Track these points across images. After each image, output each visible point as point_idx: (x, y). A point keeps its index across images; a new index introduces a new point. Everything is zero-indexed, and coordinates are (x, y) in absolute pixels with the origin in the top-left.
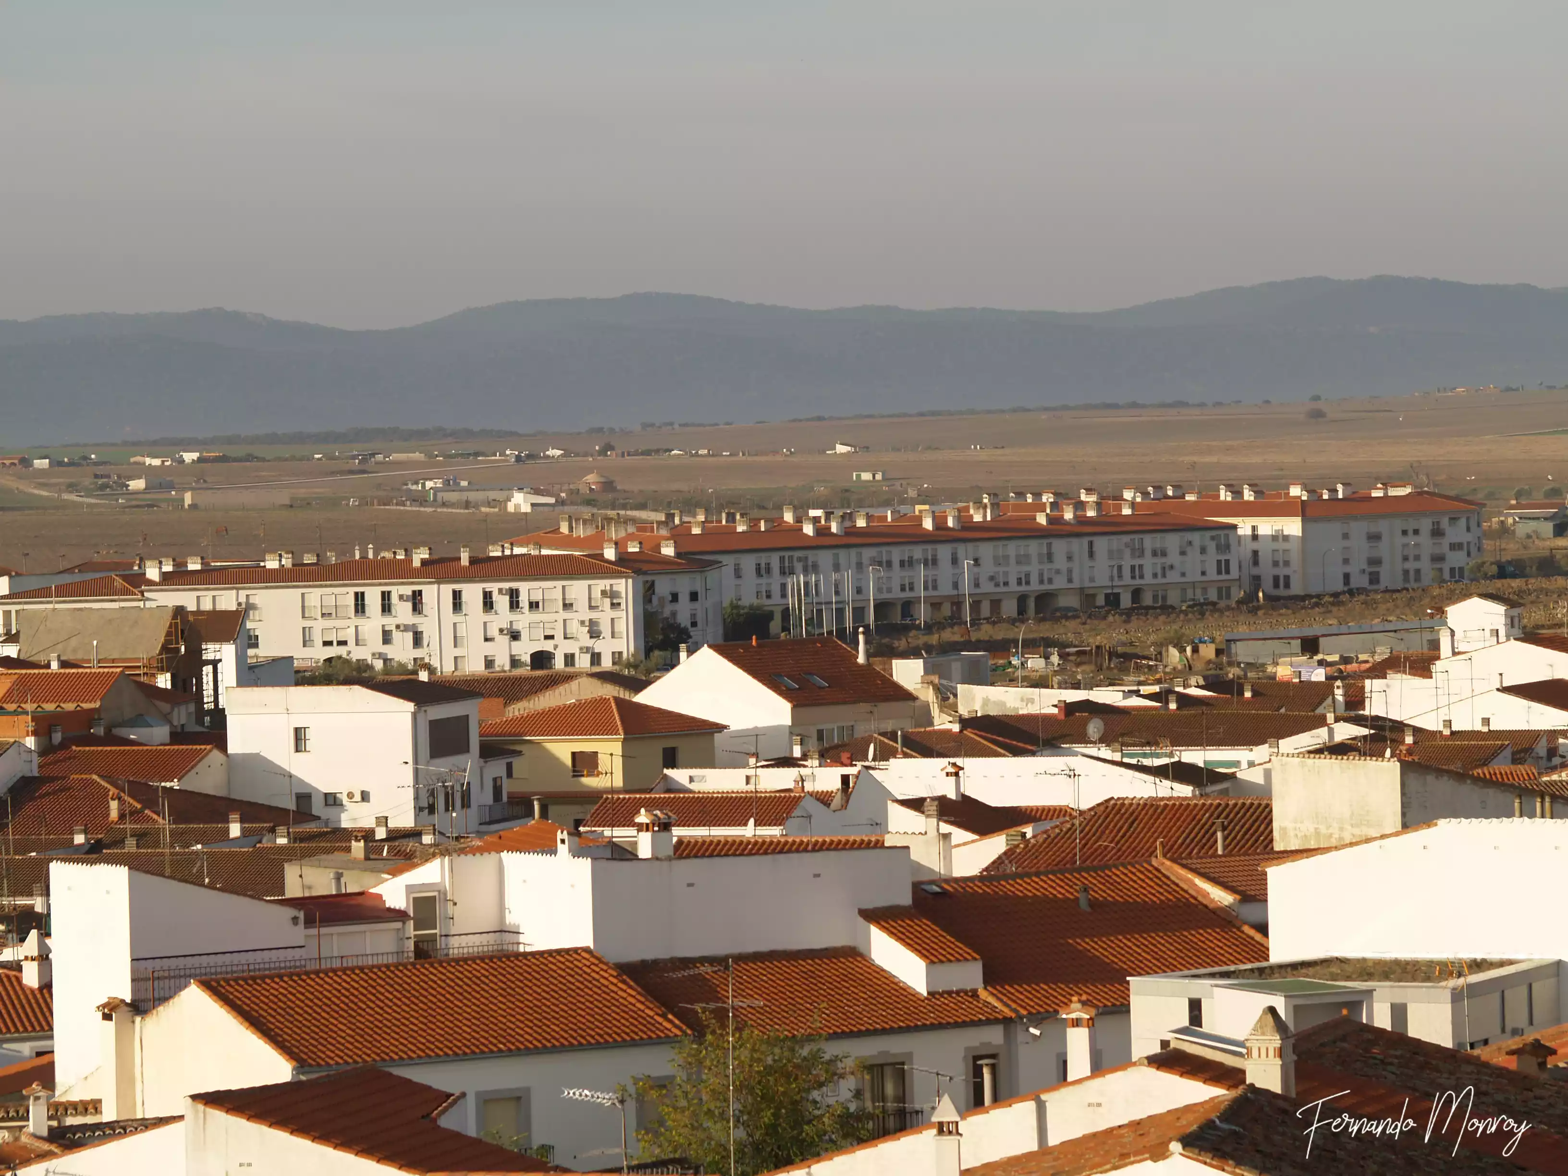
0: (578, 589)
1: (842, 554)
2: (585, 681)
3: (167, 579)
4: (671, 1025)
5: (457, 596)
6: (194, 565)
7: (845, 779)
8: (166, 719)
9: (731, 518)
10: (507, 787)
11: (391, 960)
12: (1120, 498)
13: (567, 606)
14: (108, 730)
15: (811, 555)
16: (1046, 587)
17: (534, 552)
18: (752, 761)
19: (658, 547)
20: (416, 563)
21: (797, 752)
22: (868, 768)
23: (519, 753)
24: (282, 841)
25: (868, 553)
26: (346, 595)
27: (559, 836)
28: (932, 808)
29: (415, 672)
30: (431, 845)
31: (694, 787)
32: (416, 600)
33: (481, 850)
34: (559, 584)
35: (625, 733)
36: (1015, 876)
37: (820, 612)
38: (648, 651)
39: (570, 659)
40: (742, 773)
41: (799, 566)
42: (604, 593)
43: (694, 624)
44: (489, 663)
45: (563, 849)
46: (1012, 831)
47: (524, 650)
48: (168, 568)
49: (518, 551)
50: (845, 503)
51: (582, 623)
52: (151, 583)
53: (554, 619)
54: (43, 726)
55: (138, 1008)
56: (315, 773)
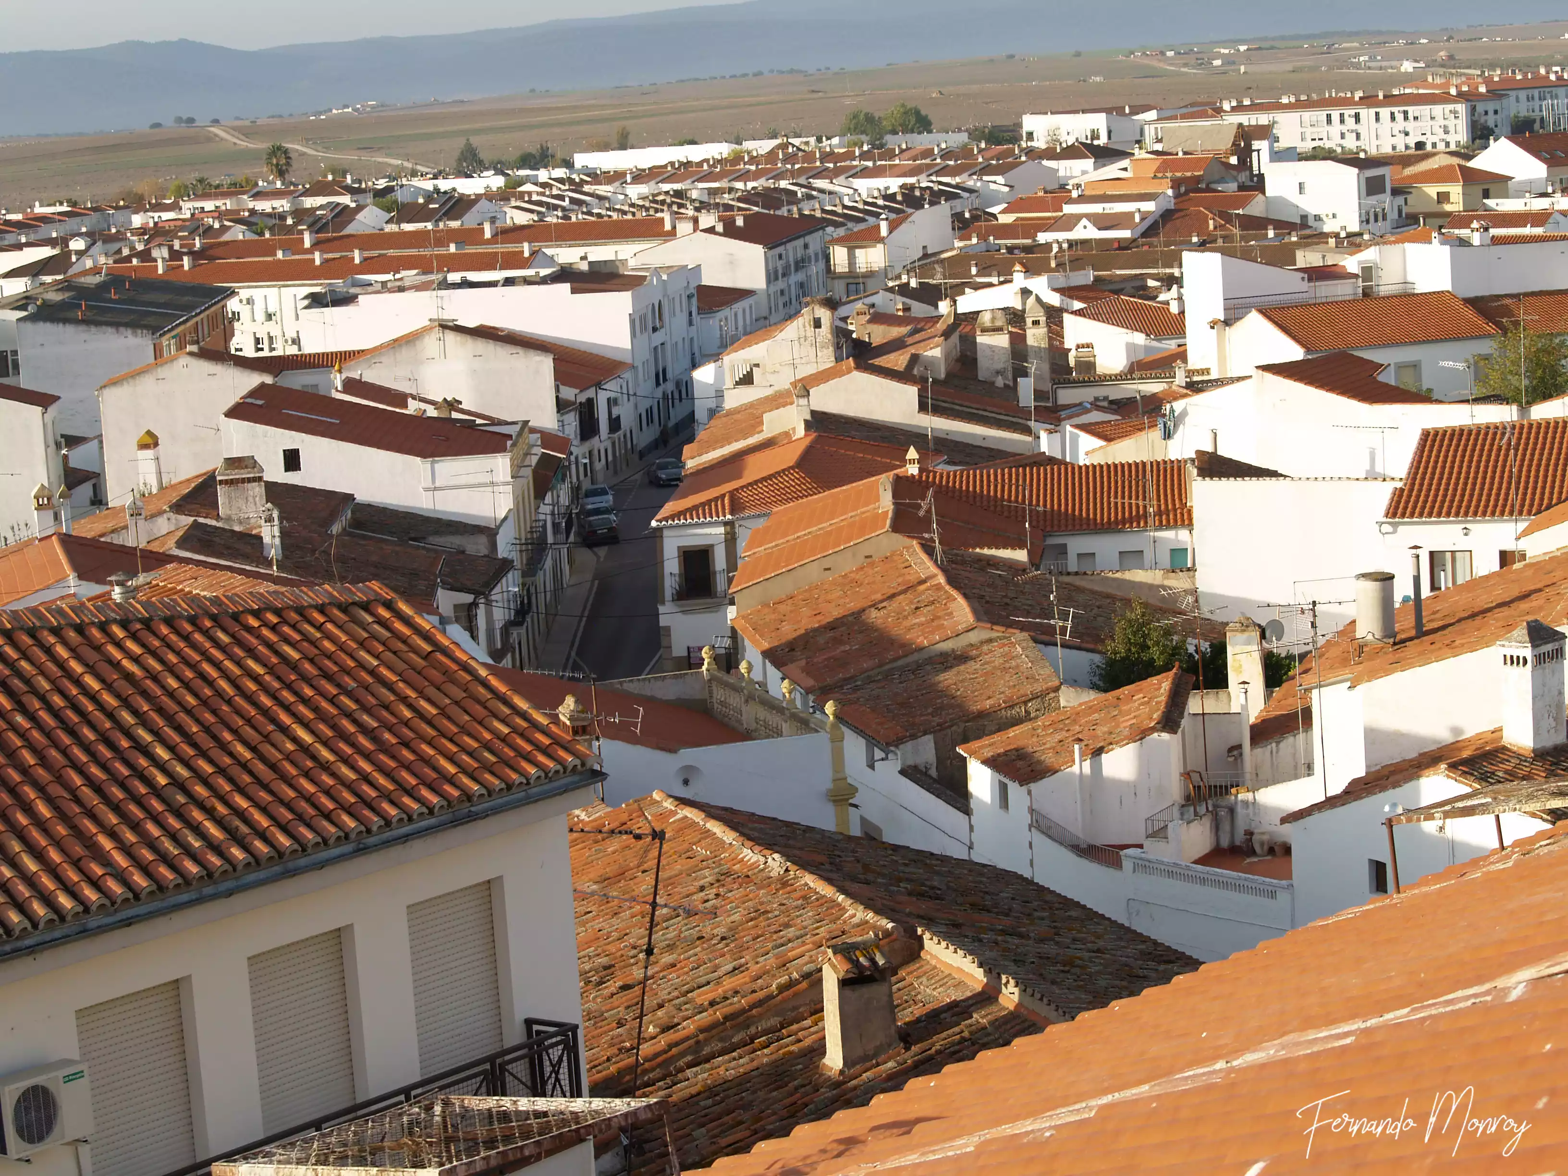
0: (1438, 110)
2: (1442, 156)
3: (1233, 109)
4: (1489, 327)
5: (1377, 114)
6: (1247, 102)
8: (1235, 179)
9: (1514, 72)
10: (1405, 210)
11: (1351, 298)
13: (1432, 118)
14: (1207, 185)
15: (1555, 90)
17: (1415, 92)
18: (1528, 195)
19: (1477, 88)
20: (1357, 99)
21: (1550, 190)
23: (1411, 193)
24: (1294, 239)
26: (1322, 115)
27: (1434, 235)
29: (1358, 153)
30: (1369, 240)
31: (1498, 208)
32: (1357, 117)
33: (1395, 242)
34: (1428, 107)
35: (1463, 182)
37: (1559, 119)
38: (1474, 140)
39: (1434, 145)
40: (1523, 201)
41: (1548, 96)
42: (1451, 111)
43: (1496, 126)
44: (1394, 148)
45: (1435, 242)
47: (1412, 141)
48: (1234, 104)
49: (1407, 91)
51: (1440, 126)
52: (1225, 112)
53: (1425, 124)
54: (1176, 184)
55: (1227, 323)
56: (1309, 205)
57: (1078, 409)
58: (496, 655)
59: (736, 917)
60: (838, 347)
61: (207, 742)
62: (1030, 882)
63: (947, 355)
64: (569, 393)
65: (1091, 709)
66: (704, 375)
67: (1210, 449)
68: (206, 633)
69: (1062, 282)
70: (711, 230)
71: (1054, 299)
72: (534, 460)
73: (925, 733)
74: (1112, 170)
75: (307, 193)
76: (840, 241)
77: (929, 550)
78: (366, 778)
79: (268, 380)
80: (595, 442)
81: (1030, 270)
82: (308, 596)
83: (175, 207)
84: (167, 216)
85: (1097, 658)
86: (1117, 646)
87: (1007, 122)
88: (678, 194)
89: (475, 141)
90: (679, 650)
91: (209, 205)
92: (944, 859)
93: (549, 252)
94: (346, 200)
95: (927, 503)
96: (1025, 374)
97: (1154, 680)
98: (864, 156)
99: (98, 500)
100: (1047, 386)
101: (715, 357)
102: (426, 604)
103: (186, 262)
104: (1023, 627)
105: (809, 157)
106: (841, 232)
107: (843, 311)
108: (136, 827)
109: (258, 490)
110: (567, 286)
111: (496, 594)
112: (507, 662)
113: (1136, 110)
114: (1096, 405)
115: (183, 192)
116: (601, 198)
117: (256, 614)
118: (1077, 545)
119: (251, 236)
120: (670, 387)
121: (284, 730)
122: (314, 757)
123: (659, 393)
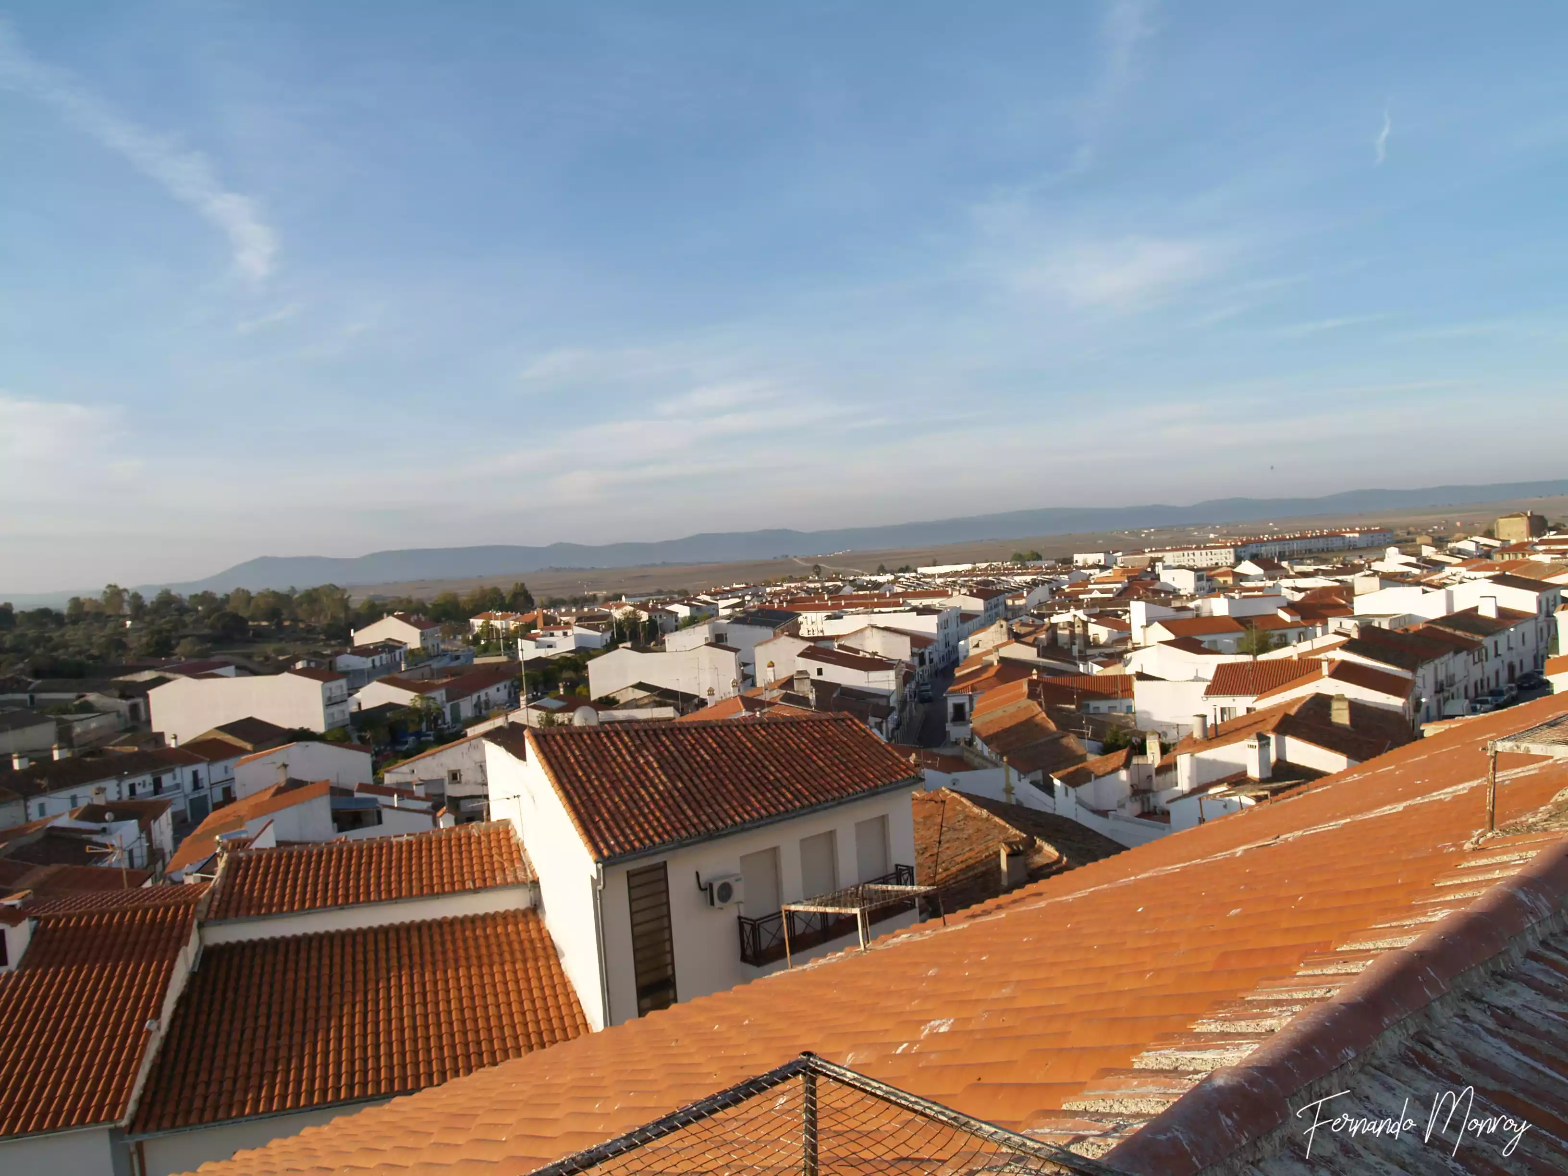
0: (1223, 550)
1: (1272, 543)
2: (1225, 567)
3: (1149, 552)
4: (1242, 628)
5: (1201, 553)
6: (1154, 549)
7: (1274, 584)
8: (1150, 576)
9: (1251, 538)
10: (1211, 586)
11: (1193, 618)
12: (1324, 531)
13: (1221, 554)
14: (1140, 578)
15: (1266, 543)
16: (1310, 548)
17: (1215, 545)
18: (1256, 581)
19: (1238, 543)
21: (1265, 579)
22: (1278, 581)
23: (1213, 580)
24: (1171, 597)
25: (1277, 543)
26: (1181, 553)
27: (1221, 595)
28: (1290, 588)
29: (1194, 567)
30: (1198, 597)
31: (1246, 586)
32: (1194, 554)
33: (1207, 598)
34: (1220, 550)
35: (1233, 576)
37: (1267, 553)
38: (1236, 562)
39: (1222, 564)
40: (1255, 583)
41: (1264, 545)
42: (1228, 552)
43: (1245, 557)
44: (1207, 565)
45: (1222, 597)
46: (1306, 592)
47: (1214, 562)
48: (1149, 549)
49: (1212, 544)
50: (1272, 534)
51: (1224, 557)
52: (1146, 552)
53: (1219, 556)
54: (1128, 578)
55: (1147, 626)
56: (1176, 585)
57: (1092, 657)
58: (889, 740)
59: (970, 832)
60: (1009, 634)
61: (787, 765)
62: (1076, 822)
63: (1047, 638)
64: (916, 650)
65: (1097, 761)
66: (962, 643)
67: (1140, 671)
68: (788, 729)
69: (1088, 613)
70: (965, 594)
71: (1085, 618)
72: (903, 673)
73: (1039, 769)
74: (1106, 573)
75: (826, 581)
76: (1009, 598)
77: (1040, 705)
78: (841, 779)
79: (812, 644)
80: (924, 667)
81: (1077, 608)
82: (824, 716)
83: (781, 586)
84: (778, 588)
85: (1100, 744)
86: (1108, 739)
87: (1068, 556)
88: (954, 582)
89: (885, 564)
90: (953, 739)
91: (793, 585)
92: (1045, 813)
93: (909, 601)
94: (839, 583)
95: (1039, 689)
96: (1074, 644)
97: (1120, 752)
98: (1018, 569)
99: (754, 684)
100: (1082, 649)
101: (966, 638)
102: (865, 721)
103: (785, 604)
104: (1074, 732)
105: (999, 569)
106: (1010, 595)
107: (1011, 622)
108: (763, 794)
109: (808, 682)
110: (915, 613)
111: (889, 719)
112: (893, 742)
113: (1114, 552)
114: (1100, 655)
115: (784, 581)
116: (927, 583)
117: (805, 722)
118: (1093, 704)
119: (807, 595)
120: (950, 648)
121: (814, 762)
122: (824, 771)
123: (947, 650)
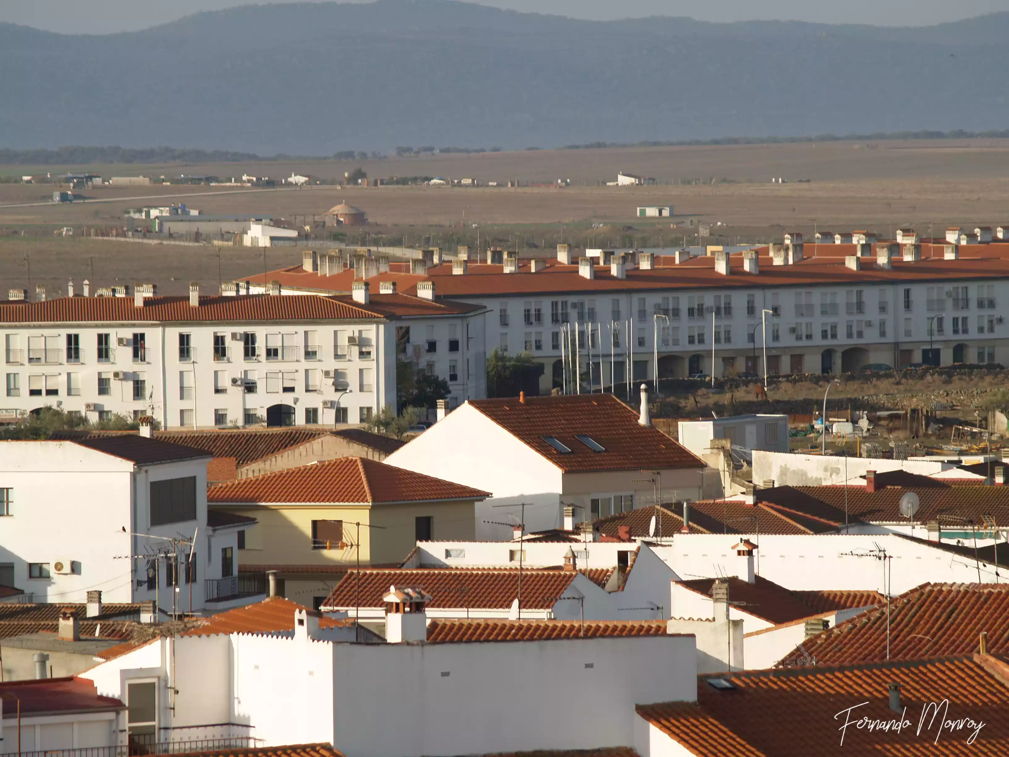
0: (322, 335)
1: (623, 299)
2: (328, 439)
5: (184, 340)
7: (623, 556)
9: (497, 257)
10: (238, 559)
12: (942, 240)
13: (310, 354)
15: (587, 300)
16: (855, 341)
17: (273, 293)
18: (517, 534)
19: (414, 290)
20: (139, 303)
21: (568, 524)
22: (649, 544)
23: (253, 521)
25: (653, 300)
26: (57, 337)
27: (297, 616)
28: (721, 591)
29: (135, 427)
30: (150, 625)
31: (450, 562)
33: (208, 631)
34: (301, 329)
35: (374, 500)
36: (816, 671)
37: (597, 365)
38: (401, 407)
39: (311, 415)
40: (507, 547)
41: (573, 313)
42: (351, 340)
43: (454, 377)
44: (220, 418)
45: (301, 631)
46: (812, 619)
47: (260, 403)
49: (255, 290)
50: (627, 242)
51: (327, 374)
53: (292, 367)
56: (19, 542)
